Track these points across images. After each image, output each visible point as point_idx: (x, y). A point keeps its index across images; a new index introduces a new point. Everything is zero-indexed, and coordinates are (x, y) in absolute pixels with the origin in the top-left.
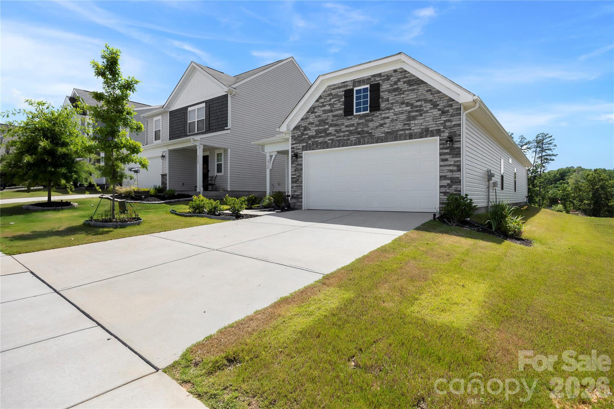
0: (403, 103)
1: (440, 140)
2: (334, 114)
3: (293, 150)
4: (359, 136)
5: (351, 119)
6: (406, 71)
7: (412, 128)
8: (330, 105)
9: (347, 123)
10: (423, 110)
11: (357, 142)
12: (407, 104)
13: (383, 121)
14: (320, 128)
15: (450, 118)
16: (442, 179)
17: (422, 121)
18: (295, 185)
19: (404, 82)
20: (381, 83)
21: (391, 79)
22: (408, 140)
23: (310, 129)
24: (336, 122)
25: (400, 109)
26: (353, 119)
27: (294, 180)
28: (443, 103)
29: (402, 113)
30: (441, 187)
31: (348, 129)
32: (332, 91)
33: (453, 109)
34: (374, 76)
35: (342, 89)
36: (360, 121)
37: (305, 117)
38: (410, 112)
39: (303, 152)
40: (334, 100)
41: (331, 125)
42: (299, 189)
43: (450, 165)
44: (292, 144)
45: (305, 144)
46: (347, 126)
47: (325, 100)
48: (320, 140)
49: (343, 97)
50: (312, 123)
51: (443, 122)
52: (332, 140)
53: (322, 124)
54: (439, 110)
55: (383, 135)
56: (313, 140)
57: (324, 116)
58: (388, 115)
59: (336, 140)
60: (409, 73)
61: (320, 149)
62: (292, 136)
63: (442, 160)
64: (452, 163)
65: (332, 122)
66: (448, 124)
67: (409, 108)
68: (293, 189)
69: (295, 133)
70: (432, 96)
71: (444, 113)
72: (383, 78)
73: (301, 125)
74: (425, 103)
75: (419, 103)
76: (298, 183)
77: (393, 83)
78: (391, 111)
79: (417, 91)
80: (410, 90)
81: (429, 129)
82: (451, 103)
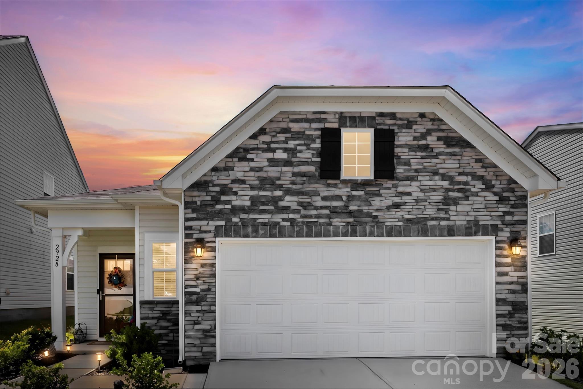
0: (435, 173)
1: (497, 242)
2: (296, 169)
3: (188, 232)
4: (351, 220)
5: (335, 186)
6: (441, 120)
7: (452, 218)
8: (285, 150)
9: (325, 192)
10: (469, 190)
11: (348, 230)
12: (444, 177)
13: (399, 198)
14: (262, 193)
16: (500, 303)
17: (468, 208)
18: (196, 308)
19: (439, 139)
20: (396, 131)
21: (415, 127)
22: (445, 236)
23: (236, 193)
24: (300, 186)
25: (431, 183)
26: (340, 186)
27: (194, 297)
28: (500, 184)
29: (434, 190)
30: (498, 316)
31: (327, 204)
32: (291, 125)
33: (516, 196)
34: (381, 115)
35: (315, 125)
36: (354, 193)
37: (223, 165)
38: (448, 190)
39: (218, 239)
40: (297, 142)
41: (288, 192)
42: (206, 318)
43: (511, 283)
44: (187, 220)
45: (223, 223)
46: (324, 198)
47: (274, 139)
48: (263, 218)
49: (318, 141)
50: (243, 182)
51: (501, 214)
52: (292, 221)
53: (268, 186)
54: (495, 194)
55: (401, 223)
56: (244, 216)
57: (273, 172)
58: (408, 190)
59: (303, 222)
60: (446, 124)
61: (264, 236)
62: (186, 203)
63: (500, 274)
64: (515, 279)
65: (290, 186)
66: (508, 218)
68: (190, 318)
69: (195, 196)
70: (484, 170)
71: (502, 200)
72: (399, 122)
73: (211, 181)
74: (473, 179)
75: (463, 178)
76: (204, 305)
77: (418, 135)
78: (414, 183)
79: (459, 157)
80: (447, 154)
81: (481, 223)
82: (513, 186)
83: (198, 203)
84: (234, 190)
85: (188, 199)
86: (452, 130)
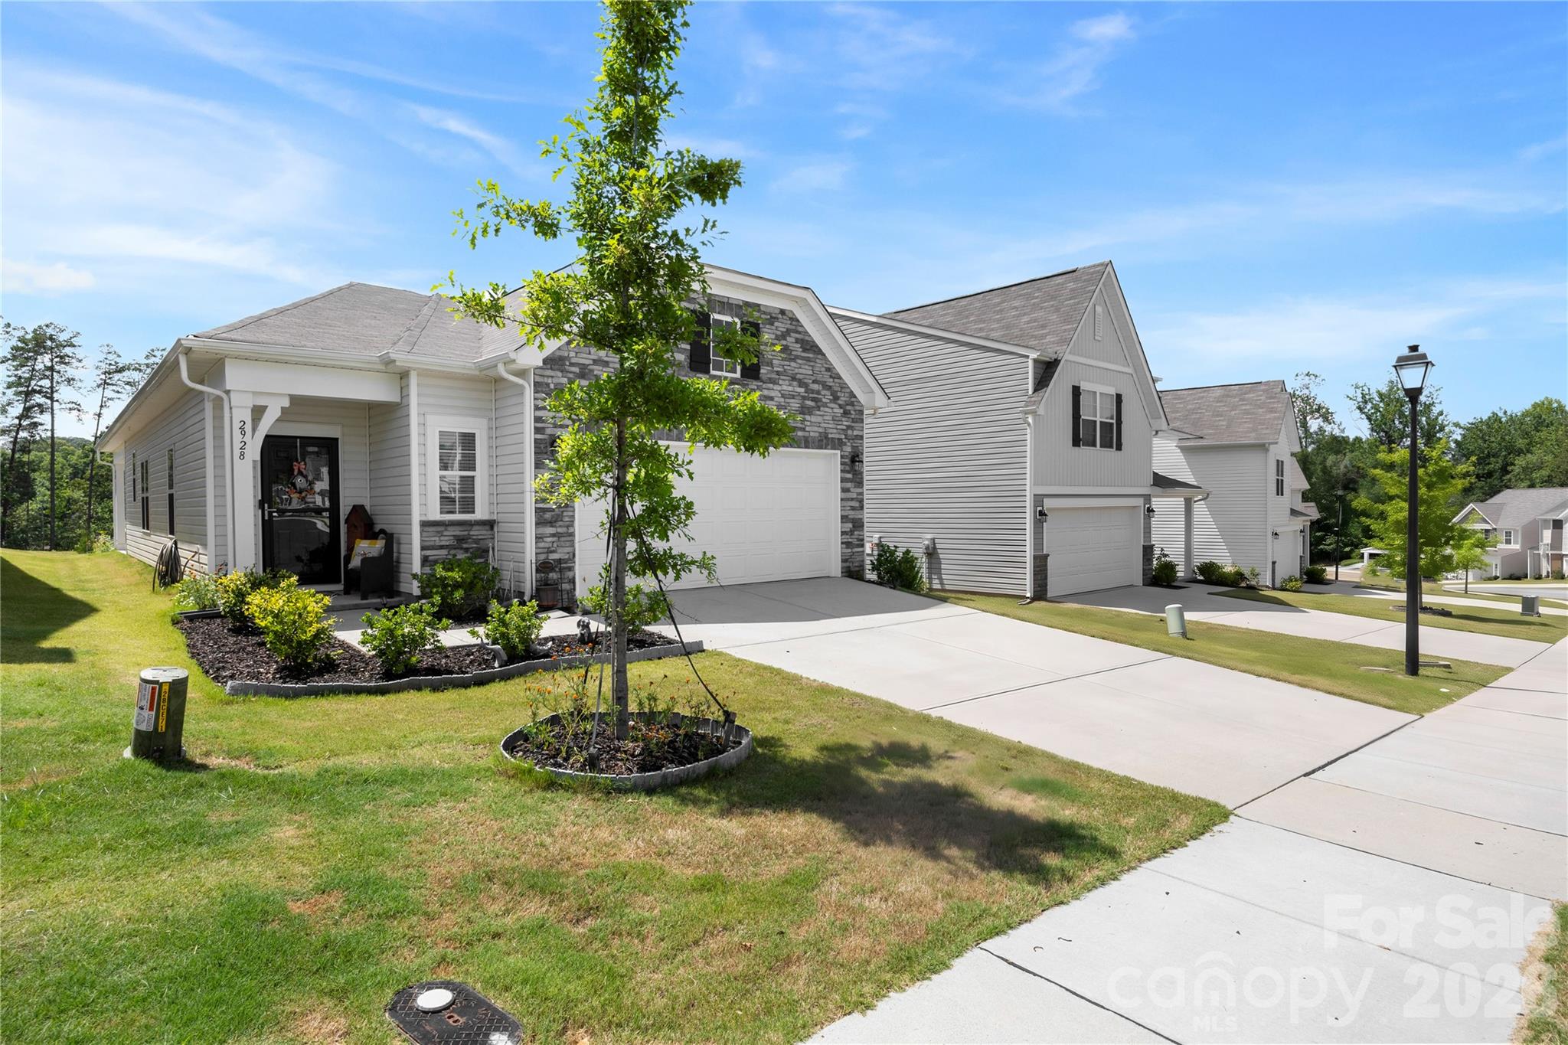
0: (793, 379)
1: (842, 457)
6: (798, 321)
7: (807, 429)
10: (820, 400)
12: (801, 384)
15: (853, 424)
16: (843, 520)
17: (819, 419)
18: (550, 530)
19: (797, 341)
20: (761, 326)
21: (776, 324)
22: (802, 448)
25: (790, 388)
27: (548, 515)
28: (844, 396)
29: (793, 397)
30: (843, 533)
33: (855, 411)
34: (747, 304)
38: (804, 398)
42: (563, 544)
43: (852, 499)
44: (538, 408)
51: (845, 427)
54: (841, 407)
58: (772, 393)
60: (802, 326)
62: (536, 384)
63: (844, 490)
64: (855, 496)
66: (850, 432)
67: (802, 390)
68: (542, 545)
69: (548, 377)
70: (831, 380)
71: (846, 413)
72: (763, 316)
73: (568, 358)
74: (824, 388)
75: (816, 387)
76: (560, 526)
77: (779, 333)
78: (776, 387)
79: (812, 364)
80: (803, 358)
81: (830, 436)
82: (853, 399)
83: (552, 386)
84: (595, 373)
85: (538, 379)
86: (806, 333)
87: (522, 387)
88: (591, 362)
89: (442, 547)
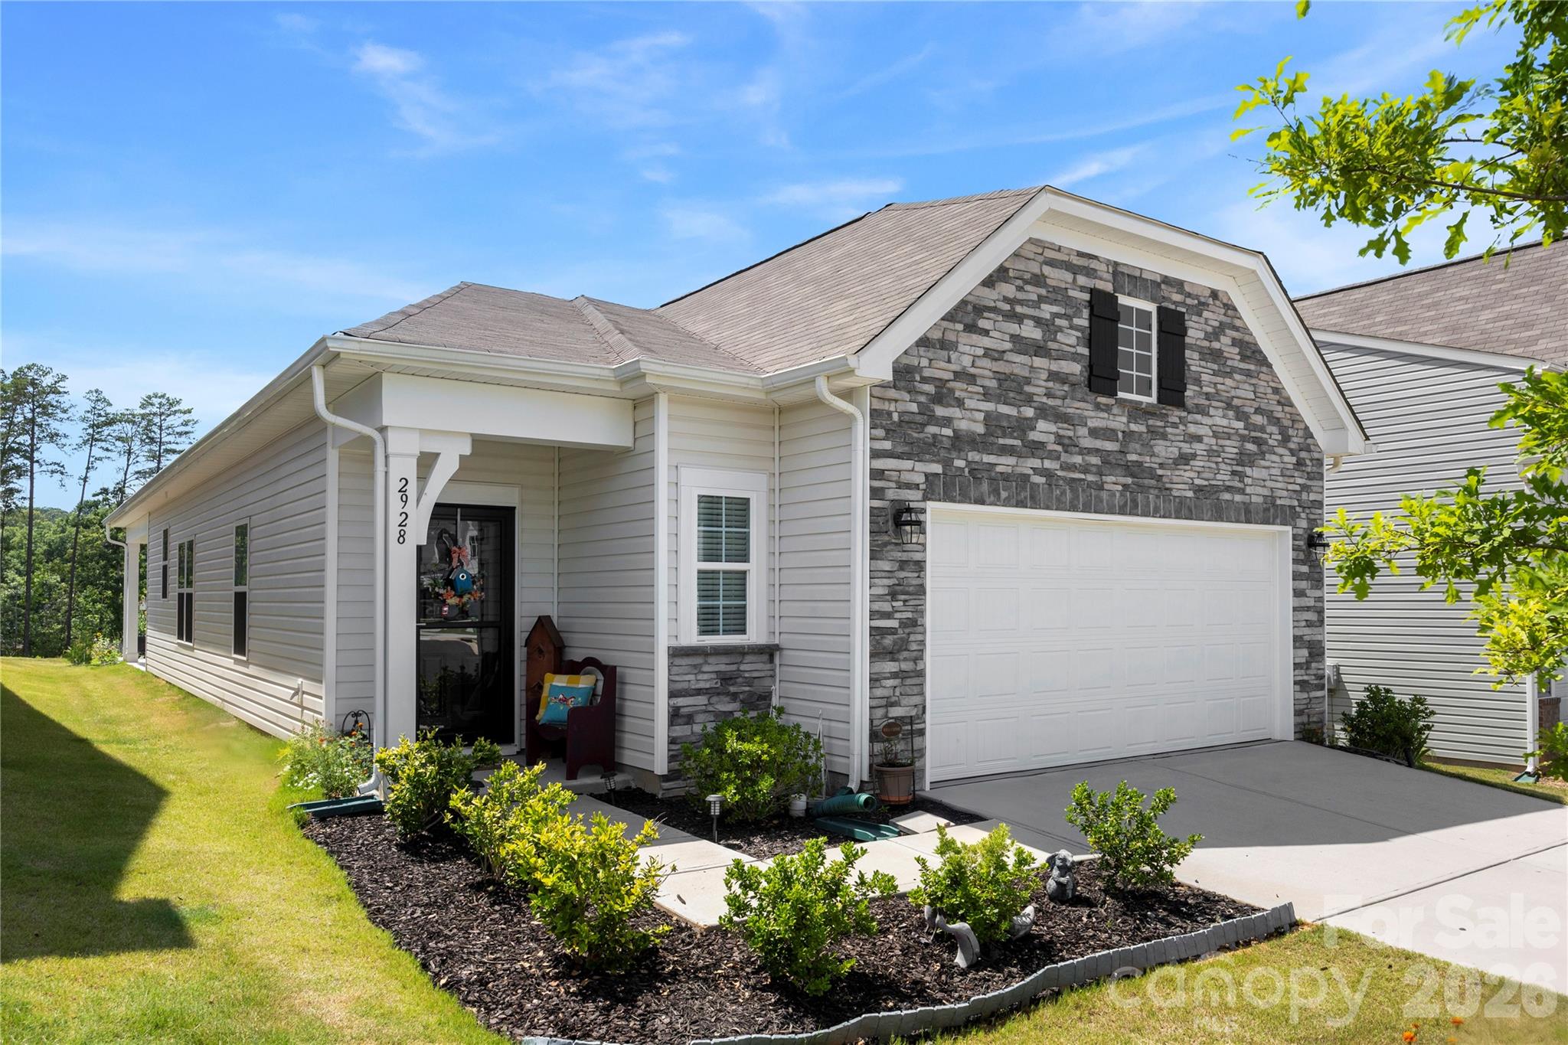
0: (1229, 405)
1: (1295, 537)
2: (1055, 366)
3: (877, 484)
4: (1129, 480)
5: (1107, 409)
6: (1235, 309)
7: (1248, 490)
8: (1038, 322)
9: (1097, 420)
10: (1266, 443)
11: (1127, 501)
12: (1241, 415)
13: (1188, 445)
14: (1004, 409)
15: (1309, 483)
16: (1297, 644)
17: (1264, 474)
18: (891, 667)
19: (1235, 342)
20: (1185, 317)
21: (1206, 314)
22: (1242, 522)
23: (960, 403)
24: (1058, 402)
25: (1225, 422)
26: (1115, 410)
27: (888, 641)
28: (1297, 436)
29: (1229, 437)
30: (1297, 666)
31: (1099, 444)
32: (1047, 270)
33: (1312, 459)
34: (1166, 280)
35: (1082, 280)
36: (1133, 427)
37: (937, 335)
38: (1244, 439)
39: (930, 506)
40: (1055, 309)
41: (1043, 412)
42: (908, 690)
43: (1309, 609)
44: (875, 454)
45: (937, 468)
46: (1094, 433)
47: (1020, 296)
48: (1005, 464)
49: (1086, 313)
50: (972, 379)
51: (1298, 488)
52: (1047, 474)
53: (1011, 395)
54: (1293, 453)
55: (1190, 494)
56: (973, 456)
57: (1019, 364)
58: (1199, 430)
59: (1064, 479)
60: (1240, 318)
61: (1006, 503)
62: (875, 414)
63: (1298, 593)
64: (1311, 603)
65: (1044, 399)
66: (1305, 496)
67: (1240, 425)
68: (879, 692)
69: (890, 400)
70: (1280, 408)
71: (1300, 463)
72: (1189, 301)
73: (918, 369)
74: (1270, 423)
75: (1258, 419)
76: (905, 659)
77: (1210, 329)
78: (1206, 420)
79: (1254, 381)
80: (1242, 372)
81: (1279, 502)
82: (1309, 441)
83: (895, 417)
84: (957, 394)
85: (877, 405)
86: (1245, 330)
87: (850, 418)
88: (950, 376)
89: (699, 692)
